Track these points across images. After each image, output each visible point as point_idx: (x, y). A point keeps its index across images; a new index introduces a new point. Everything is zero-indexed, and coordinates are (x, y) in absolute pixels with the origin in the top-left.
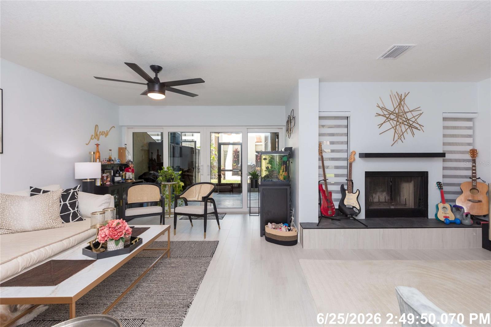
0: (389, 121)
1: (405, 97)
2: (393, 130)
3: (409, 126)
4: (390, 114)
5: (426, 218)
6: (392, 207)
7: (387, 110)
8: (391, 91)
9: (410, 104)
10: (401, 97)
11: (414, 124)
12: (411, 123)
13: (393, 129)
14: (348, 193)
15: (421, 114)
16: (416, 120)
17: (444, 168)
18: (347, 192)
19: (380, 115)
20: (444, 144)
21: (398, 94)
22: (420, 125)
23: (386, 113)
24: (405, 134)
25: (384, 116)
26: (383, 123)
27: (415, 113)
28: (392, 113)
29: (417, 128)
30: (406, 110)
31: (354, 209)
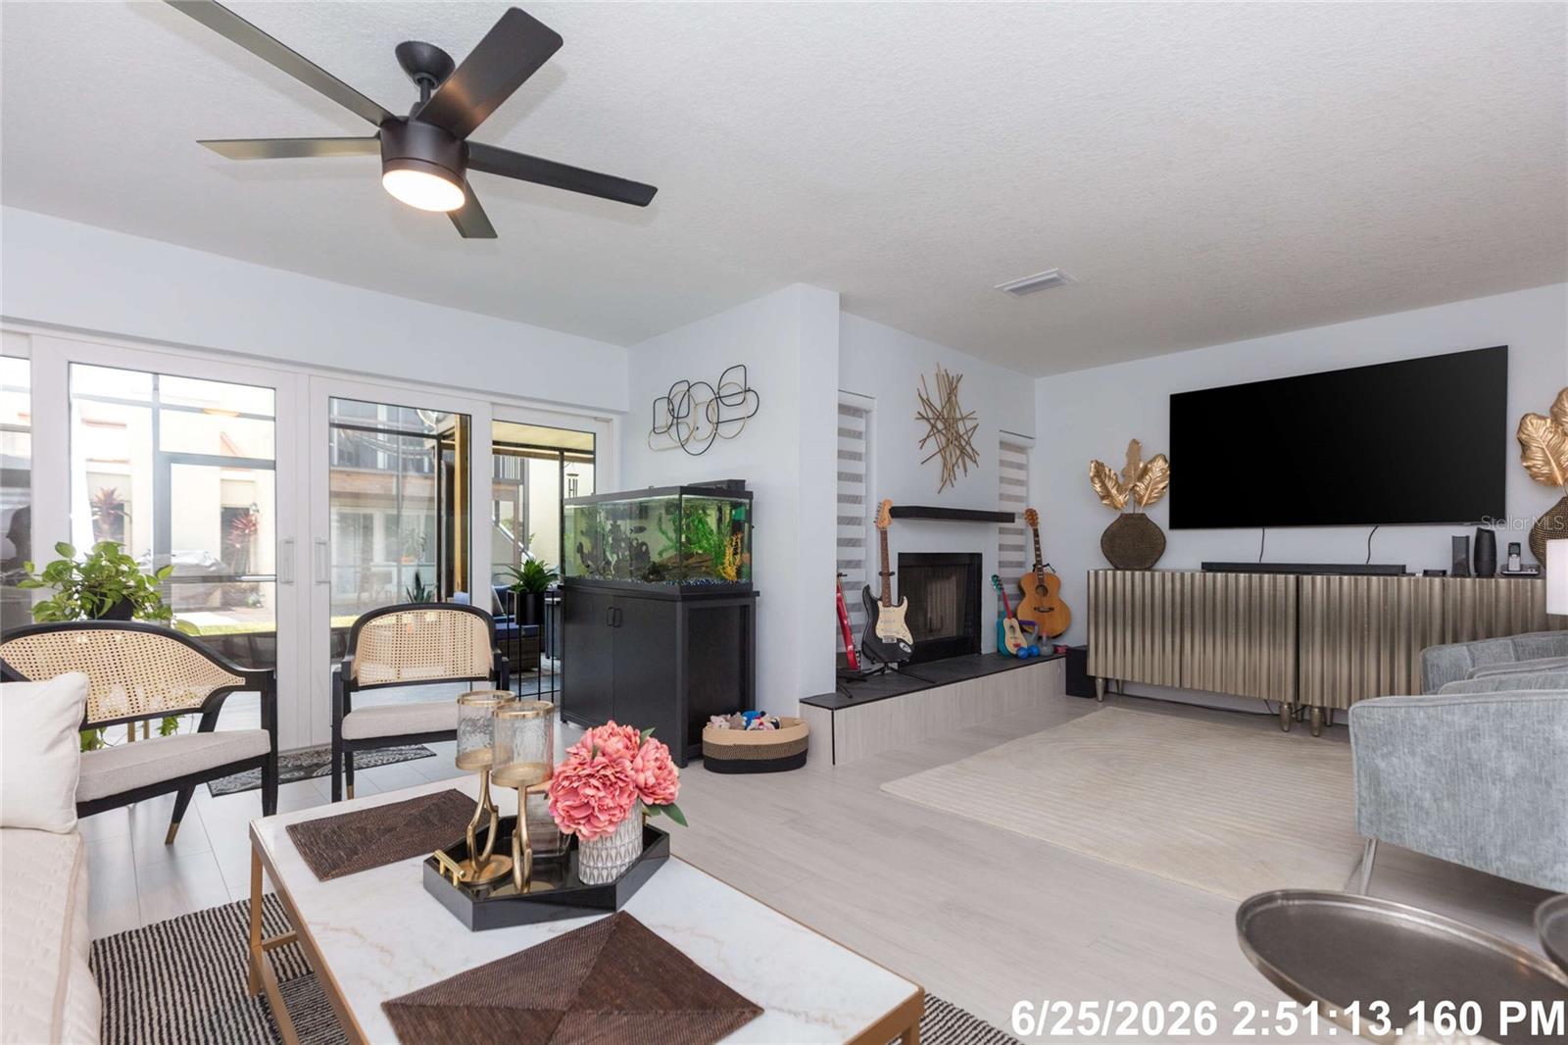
0: (934, 434)
1: (958, 382)
2: (939, 458)
3: (961, 452)
4: (938, 418)
5: (976, 654)
6: (931, 638)
7: (931, 405)
8: (938, 365)
9: (965, 402)
10: (952, 384)
11: (968, 448)
12: (963, 443)
13: (939, 455)
14: (884, 606)
15: (975, 427)
16: (969, 438)
17: (1001, 547)
18: (880, 604)
19: (923, 418)
20: (1002, 497)
21: (947, 375)
22: (973, 449)
23: (930, 415)
24: (956, 468)
25: (928, 420)
26: (925, 437)
27: (970, 424)
28: (939, 417)
29: (970, 457)
30: (958, 416)
31: (902, 645)
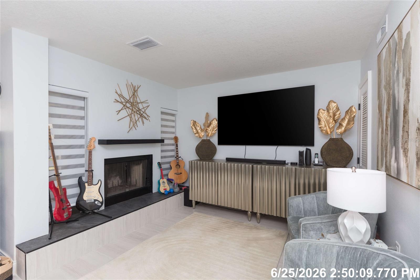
0: (125, 108)
1: (138, 88)
2: (128, 118)
3: (141, 116)
4: (127, 102)
5: (151, 193)
6: (127, 190)
7: (123, 98)
8: (127, 80)
9: (142, 96)
10: (135, 88)
11: (144, 114)
12: (142, 113)
13: (128, 117)
14: (88, 185)
15: (148, 106)
16: (145, 111)
17: (162, 151)
18: (86, 184)
19: (118, 102)
20: (162, 132)
21: (132, 85)
22: (147, 115)
23: (123, 101)
24: (138, 122)
25: (121, 103)
26: (120, 110)
27: (145, 105)
28: (128, 102)
29: (146, 118)
30: (139, 101)
31: (96, 202)
